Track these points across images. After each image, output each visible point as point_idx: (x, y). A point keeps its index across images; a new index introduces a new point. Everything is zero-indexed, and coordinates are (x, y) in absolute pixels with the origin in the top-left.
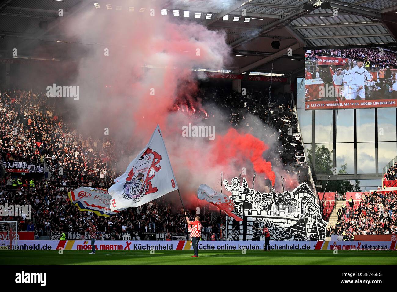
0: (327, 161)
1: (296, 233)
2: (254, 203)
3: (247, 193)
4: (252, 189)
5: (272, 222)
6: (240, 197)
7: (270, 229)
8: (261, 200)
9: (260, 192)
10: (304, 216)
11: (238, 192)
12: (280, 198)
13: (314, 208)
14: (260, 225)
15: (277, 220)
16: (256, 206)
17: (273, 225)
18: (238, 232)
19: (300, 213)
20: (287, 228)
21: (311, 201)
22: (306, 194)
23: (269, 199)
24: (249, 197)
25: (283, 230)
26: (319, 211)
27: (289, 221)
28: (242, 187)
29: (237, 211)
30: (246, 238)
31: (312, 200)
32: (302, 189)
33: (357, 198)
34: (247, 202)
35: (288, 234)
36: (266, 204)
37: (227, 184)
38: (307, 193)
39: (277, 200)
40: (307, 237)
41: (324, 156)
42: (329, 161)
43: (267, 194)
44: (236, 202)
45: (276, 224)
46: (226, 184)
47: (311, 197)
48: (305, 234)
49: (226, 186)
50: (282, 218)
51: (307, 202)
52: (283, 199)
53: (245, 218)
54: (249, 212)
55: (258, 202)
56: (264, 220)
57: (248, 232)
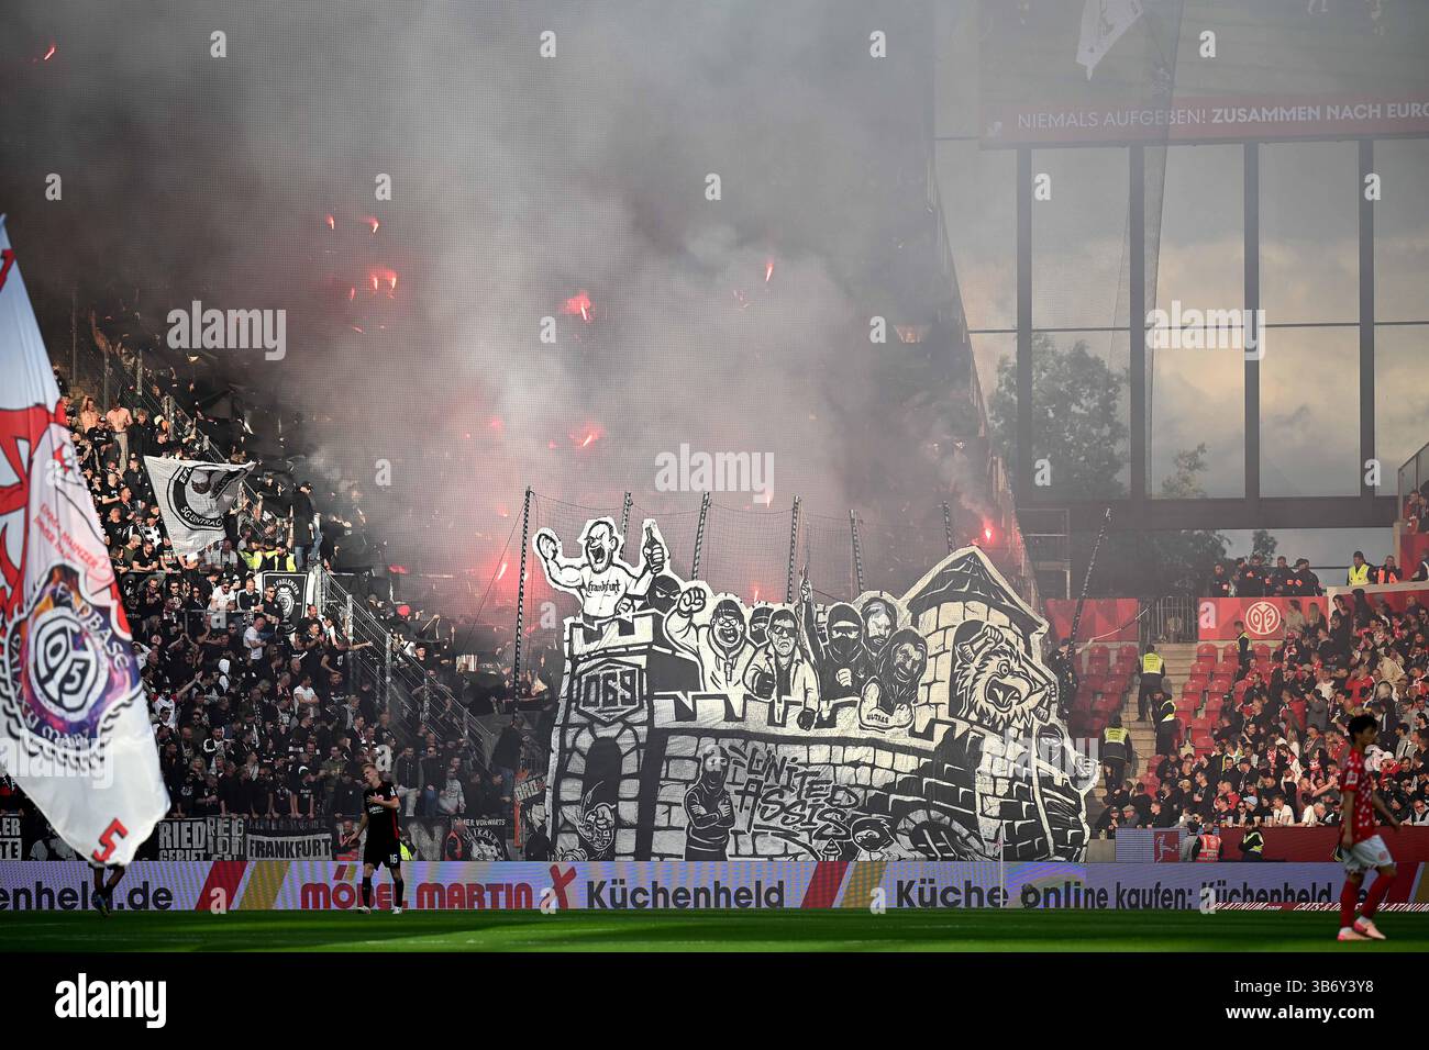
0: (1094, 431)
1: (920, 816)
2: (708, 658)
3: (665, 605)
4: (693, 584)
5: (793, 765)
6: (626, 629)
7: (782, 804)
8: (747, 641)
9: (737, 600)
10: (961, 727)
11: (614, 598)
12: (838, 630)
13: (1023, 686)
14: (729, 778)
15: (819, 754)
16: (721, 675)
17: (799, 779)
18: (608, 815)
19: (943, 713)
20: (872, 793)
21: (1008, 648)
22: (978, 610)
23: (785, 635)
24: (675, 624)
25: (853, 800)
26: (1050, 703)
27: (884, 758)
28: (637, 571)
29: (614, 702)
30: (655, 849)
31: (1013, 641)
32: (960, 579)
33: (1259, 626)
34: (670, 652)
35: (876, 825)
36: (772, 661)
37: (555, 552)
38: (982, 600)
39: (824, 640)
40: (979, 839)
41: (1083, 401)
42: (1106, 431)
43: (777, 607)
44: (608, 655)
45: (817, 774)
46: (551, 555)
47: (1010, 628)
48: (971, 822)
49: (550, 562)
50: (844, 742)
51: (986, 649)
52: (853, 636)
53: (659, 737)
54: (679, 705)
55: (731, 650)
56: (755, 751)
57: (661, 821)
